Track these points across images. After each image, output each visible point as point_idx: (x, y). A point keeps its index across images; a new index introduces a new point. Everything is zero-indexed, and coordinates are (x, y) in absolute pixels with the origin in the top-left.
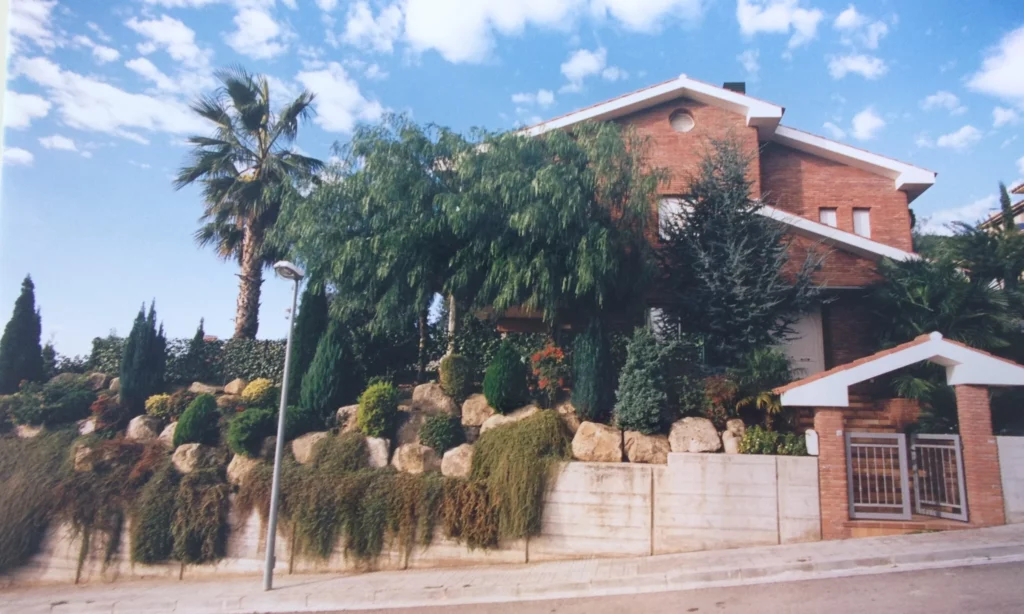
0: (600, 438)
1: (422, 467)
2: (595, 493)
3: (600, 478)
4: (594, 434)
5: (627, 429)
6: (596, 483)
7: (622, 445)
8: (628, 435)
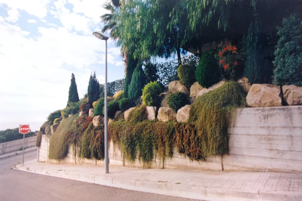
0: (265, 92)
1: (168, 118)
2: (263, 127)
3: (266, 117)
4: (260, 90)
5: (284, 84)
6: (263, 121)
7: (281, 94)
8: (285, 88)
